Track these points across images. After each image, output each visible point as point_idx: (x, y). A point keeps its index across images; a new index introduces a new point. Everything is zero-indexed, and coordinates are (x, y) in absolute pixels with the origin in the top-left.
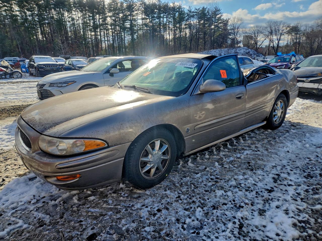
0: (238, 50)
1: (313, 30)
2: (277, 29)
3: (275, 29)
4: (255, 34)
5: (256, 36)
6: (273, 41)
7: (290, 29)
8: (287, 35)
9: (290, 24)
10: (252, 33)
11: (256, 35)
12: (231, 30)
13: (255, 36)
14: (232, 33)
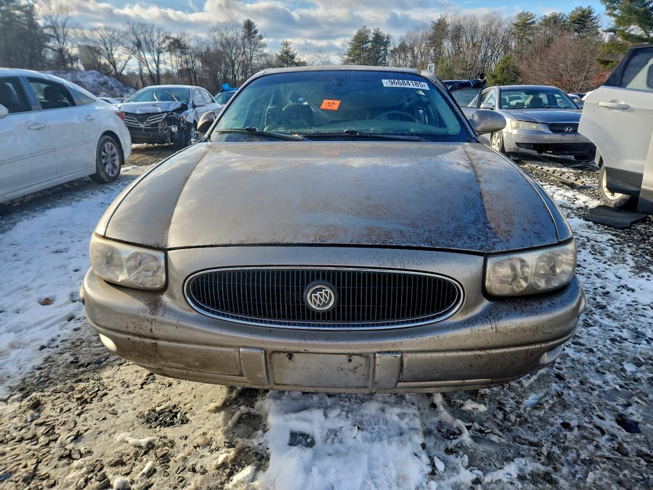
0: (78, 76)
1: (208, 50)
2: (149, 38)
3: (145, 39)
4: (105, 44)
5: (110, 49)
6: (146, 62)
7: (170, 42)
8: (169, 53)
9: (170, 33)
10: (98, 42)
11: (107, 46)
12: (46, 27)
13: (107, 49)
14: (53, 36)
